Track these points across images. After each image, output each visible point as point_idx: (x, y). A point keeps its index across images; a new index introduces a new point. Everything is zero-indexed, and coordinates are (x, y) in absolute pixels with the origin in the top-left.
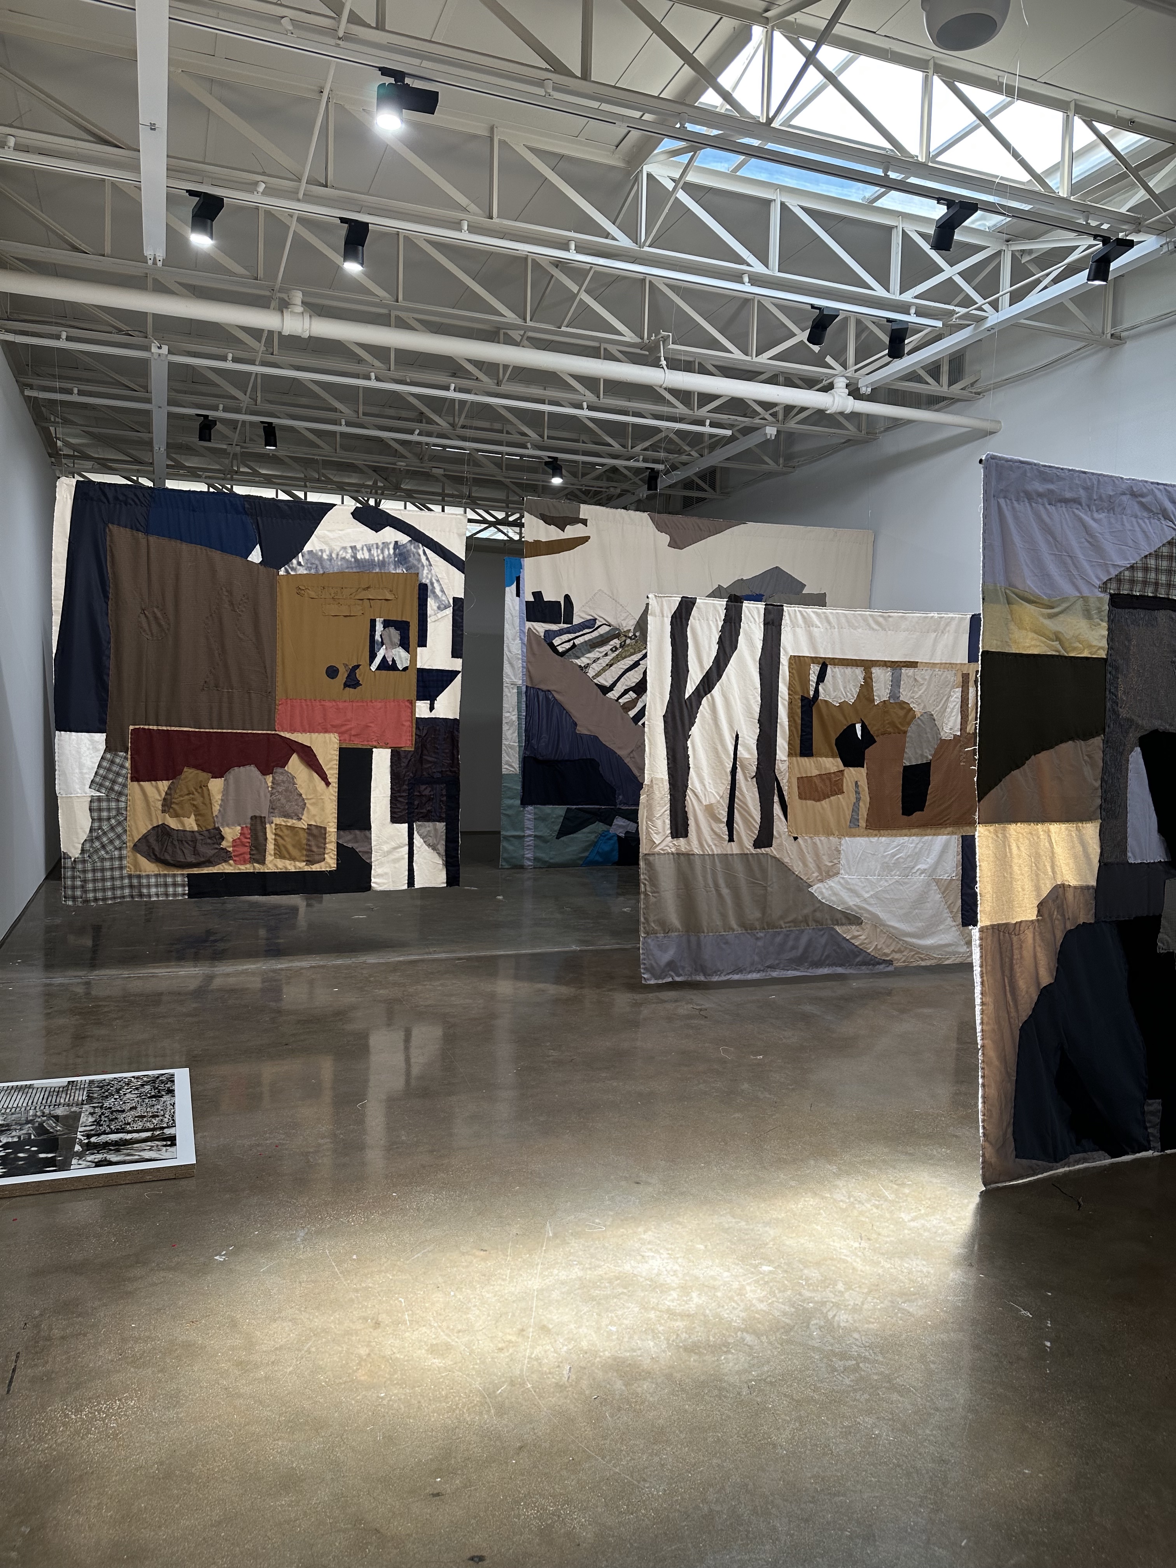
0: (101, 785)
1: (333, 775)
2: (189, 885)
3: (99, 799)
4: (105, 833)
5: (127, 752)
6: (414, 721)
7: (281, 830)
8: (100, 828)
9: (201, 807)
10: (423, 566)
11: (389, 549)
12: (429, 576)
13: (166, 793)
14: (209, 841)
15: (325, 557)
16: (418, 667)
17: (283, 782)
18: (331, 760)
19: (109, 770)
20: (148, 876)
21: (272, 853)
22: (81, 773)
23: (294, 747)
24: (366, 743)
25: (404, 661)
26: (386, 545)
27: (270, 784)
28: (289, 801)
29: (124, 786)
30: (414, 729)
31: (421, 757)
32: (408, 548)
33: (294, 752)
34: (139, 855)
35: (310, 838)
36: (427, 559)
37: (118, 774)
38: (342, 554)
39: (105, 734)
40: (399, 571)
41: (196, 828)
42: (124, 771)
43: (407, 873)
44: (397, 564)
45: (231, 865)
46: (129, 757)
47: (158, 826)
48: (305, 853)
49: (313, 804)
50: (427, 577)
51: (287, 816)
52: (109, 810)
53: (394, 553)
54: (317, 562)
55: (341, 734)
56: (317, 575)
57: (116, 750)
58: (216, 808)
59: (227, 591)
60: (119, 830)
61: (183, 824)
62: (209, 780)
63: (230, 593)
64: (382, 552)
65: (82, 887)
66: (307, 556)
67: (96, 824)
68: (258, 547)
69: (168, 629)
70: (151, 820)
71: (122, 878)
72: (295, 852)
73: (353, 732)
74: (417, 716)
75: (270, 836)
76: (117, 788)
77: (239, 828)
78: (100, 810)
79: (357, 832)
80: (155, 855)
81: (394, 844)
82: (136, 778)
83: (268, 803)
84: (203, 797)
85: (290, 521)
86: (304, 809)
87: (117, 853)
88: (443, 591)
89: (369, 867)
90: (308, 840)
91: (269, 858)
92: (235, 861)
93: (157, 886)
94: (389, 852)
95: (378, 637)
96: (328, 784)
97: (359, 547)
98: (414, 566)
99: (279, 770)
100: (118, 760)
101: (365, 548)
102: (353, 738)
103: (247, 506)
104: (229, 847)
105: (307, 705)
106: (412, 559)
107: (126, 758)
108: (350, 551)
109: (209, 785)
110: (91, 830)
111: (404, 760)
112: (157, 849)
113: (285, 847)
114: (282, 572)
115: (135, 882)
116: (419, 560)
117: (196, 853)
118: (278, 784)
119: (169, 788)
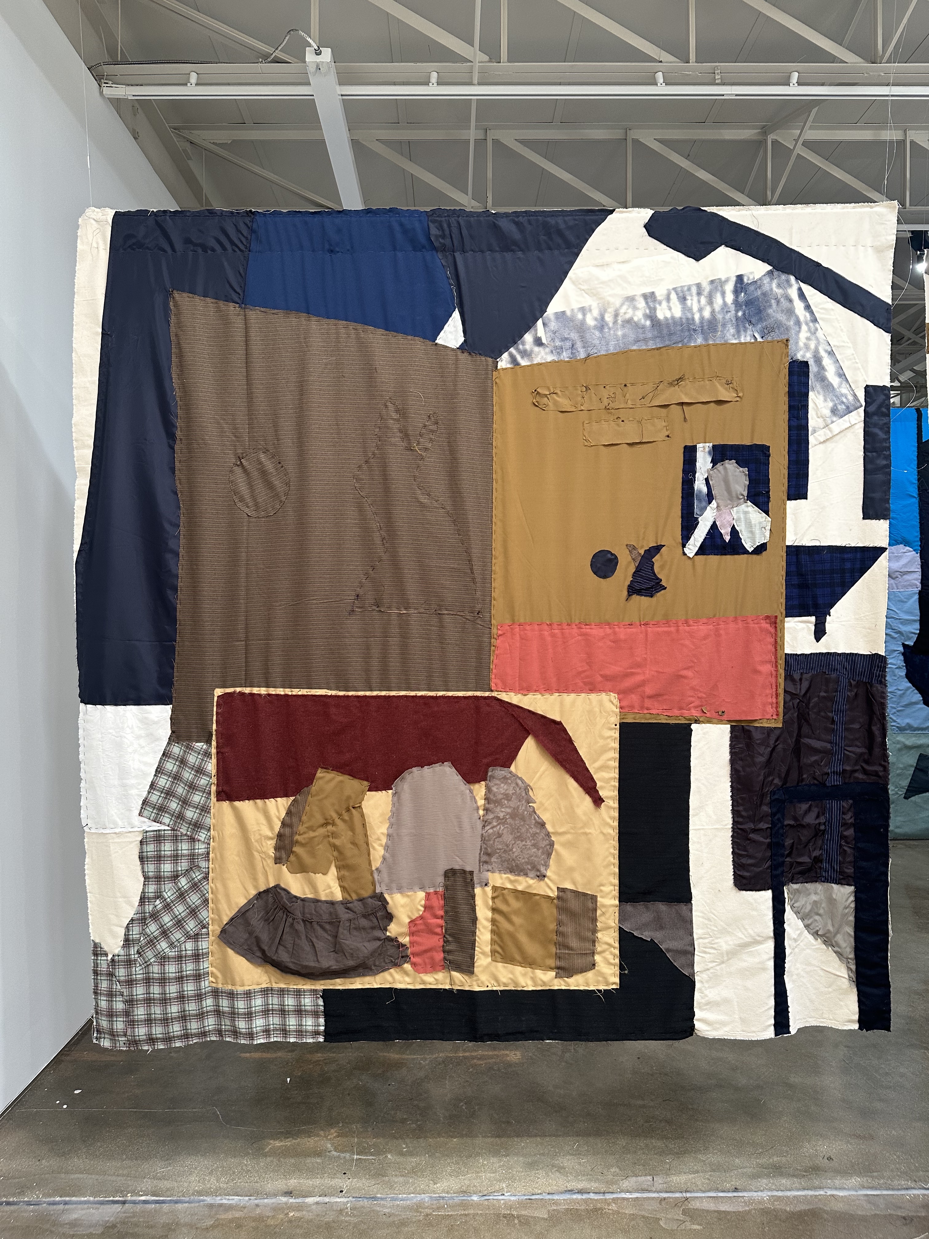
0: (162, 809)
1: (607, 781)
2: (327, 1014)
3: (158, 838)
4: (168, 907)
5: (208, 742)
6: (781, 662)
7: (506, 902)
8: (159, 895)
9: (349, 850)
10: (798, 323)
11: (723, 294)
12: (812, 346)
13: (284, 824)
14: (364, 922)
15: (590, 321)
16: (788, 543)
17: (507, 797)
18: (604, 750)
19: (177, 777)
20: (248, 995)
21: (488, 949)
22: (124, 786)
23: (529, 724)
24: (676, 712)
25: (757, 531)
26: (717, 285)
27: (481, 802)
28: (519, 838)
29: (205, 810)
30: (781, 681)
31: (798, 742)
32: (766, 288)
33: (527, 733)
34: (230, 952)
35: (564, 917)
36: (808, 307)
37: (192, 787)
38: (627, 312)
39: (169, 708)
40: (746, 338)
41: (338, 895)
42: (203, 781)
43: (772, 1002)
44: (741, 324)
45: (406, 973)
46: (214, 751)
47: (267, 891)
48: (553, 950)
49: (569, 845)
50: (807, 347)
51: (516, 869)
52: (175, 858)
53: (736, 302)
54: (574, 336)
55: (623, 693)
56: (573, 363)
57: (190, 739)
58: (378, 853)
59: (397, 411)
60: (194, 899)
61: (313, 886)
62: (363, 793)
63: (403, 413)
64: (710, 302)
65: (127, 1013)
66: (553, 325)
67: (152, 888)
68: (456, 315)
69: (287, 494)
70: (255, 879)
71: (199, 997)
72: (532, 949)
73: (649, 690)
74: (788, 650)
75: (483, 913)
76: (190, 814)
77: (421, 895)
78: (159, 858)
79: (662, 907)
80: (263, 952)
81: (742, 937)
82: (225, 794)
83: (479, 843)
84: (352, 829)
85: (520, 254)
86: (549, 855)
87: (189, 946)
88: (842, 375)
89: (690, 984)
90: (560, 923)
91: (482, 960)
92: (414, 965)
93: (266, 1012)
94: (732, 954)
95: (700, 485)
96: (598, 801)
97: (660, 294)
98: (779, 325)
99: (499, 772)
100: (192, 759)
101: (673, 296)
102: (648, 703)
103: (434, 231)
104: (403, 934)
105: (553, 636)
106: (775, 313)
107: (207, 754)
108: (641, 303)
109: (364, 804)
110: (143, 900)
111: (762, 750)
112: (265, 937)
113: (512, 936)
114: (504, 362)
115: (224, 1003)
116: (790, 312)
117: (337, 948)
118: (498, 803)
119: (289, 813)
